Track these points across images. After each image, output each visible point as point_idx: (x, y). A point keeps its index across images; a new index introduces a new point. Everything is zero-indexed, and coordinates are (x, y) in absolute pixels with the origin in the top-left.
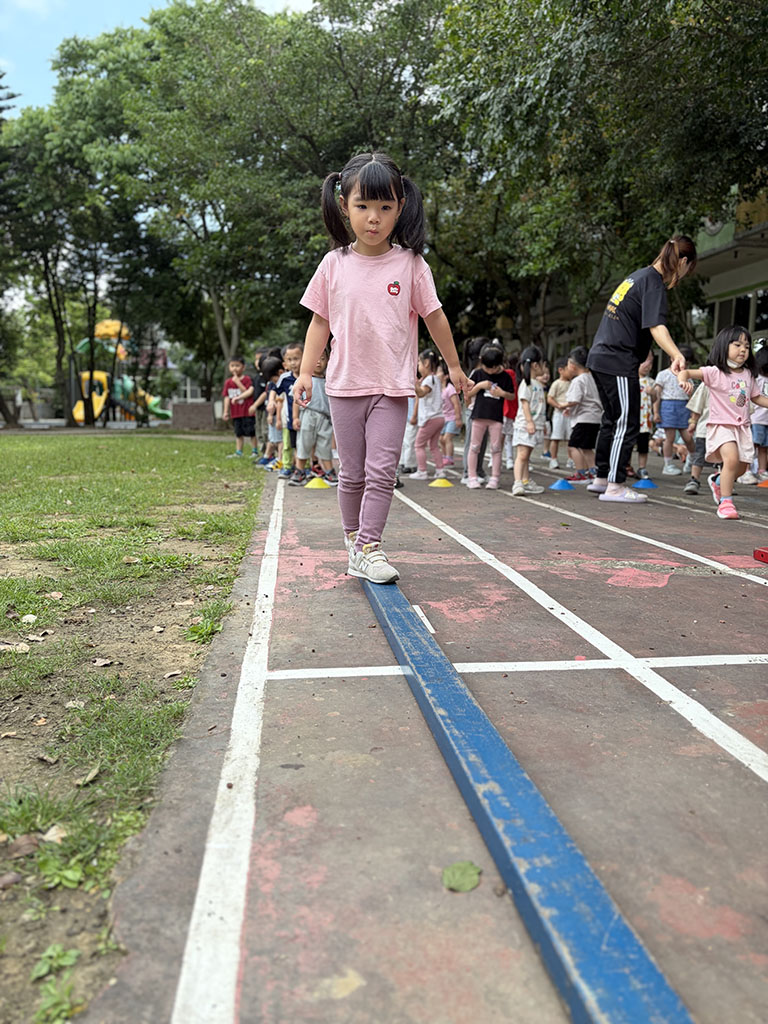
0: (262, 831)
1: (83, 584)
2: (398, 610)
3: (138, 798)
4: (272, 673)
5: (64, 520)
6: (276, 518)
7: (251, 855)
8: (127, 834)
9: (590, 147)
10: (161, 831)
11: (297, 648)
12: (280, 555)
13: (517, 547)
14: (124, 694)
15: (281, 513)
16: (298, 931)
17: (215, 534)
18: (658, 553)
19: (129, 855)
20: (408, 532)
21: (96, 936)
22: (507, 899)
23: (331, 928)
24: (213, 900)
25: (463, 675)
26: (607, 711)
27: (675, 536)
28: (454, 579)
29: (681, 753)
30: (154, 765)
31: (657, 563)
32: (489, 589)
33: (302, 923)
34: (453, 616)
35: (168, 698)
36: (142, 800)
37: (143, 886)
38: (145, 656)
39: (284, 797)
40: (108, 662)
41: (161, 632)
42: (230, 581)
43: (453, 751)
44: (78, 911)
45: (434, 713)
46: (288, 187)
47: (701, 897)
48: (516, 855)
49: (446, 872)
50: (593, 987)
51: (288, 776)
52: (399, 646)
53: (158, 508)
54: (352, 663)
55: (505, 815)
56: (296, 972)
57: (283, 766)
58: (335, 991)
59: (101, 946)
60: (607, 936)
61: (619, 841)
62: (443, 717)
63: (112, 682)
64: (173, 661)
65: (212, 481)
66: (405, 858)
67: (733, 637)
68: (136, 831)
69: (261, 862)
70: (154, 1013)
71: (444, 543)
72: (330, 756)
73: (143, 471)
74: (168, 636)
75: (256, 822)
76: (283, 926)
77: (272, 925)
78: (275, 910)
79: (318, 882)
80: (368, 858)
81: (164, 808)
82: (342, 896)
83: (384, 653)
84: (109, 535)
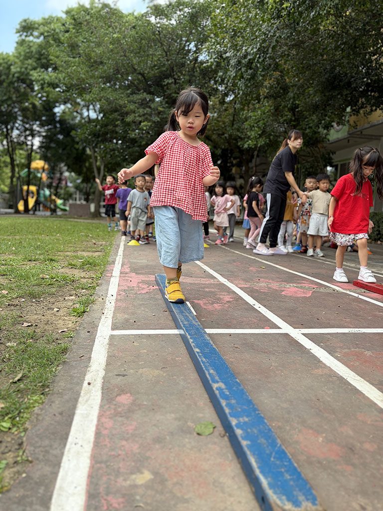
0: (105, 405)
1: (19, 287)
3: (41, 389)
4: (113, 332)
5: (11, 257)
6: (119, 259)
7: (98, 417)
8: (35, 405)
9: (280, 86)
10: (53, 404)
11: (126, 320)
12: (120, 276)
13: (239, 276)
14: (37, 340)
15: (122, 257)
16: (120, 452)
17: (88, 266)
18: (306, 281)
19: (35, 416)
21: (17, 454)
22: (226, 438)
23: (137, 451)
24: (78, 437)
25: (209, 335)
26: (280, 353)
27: (316, 274)
28: (207, 290)
29: (314, 372)
30: (51, 373)
31: (307, 286)
33: (122, 448)
34: (205, 307)
35: (60, 342)
36: (43, 390)
37: (42, 430)
38: (49, 322)
40: (30, 324)
41: (58, 311)
42: (94, 288)
43: (202, 368)
44: (8, 442)
45: (194, 351)
46: (131, 98)
47: (321, 439)
48: (231, 416)
49: (196, 426)
50: (266, 477)
51: (119, 380)
52: (178, 320)
53: (59, 253)
54: (154, 328)
55: (226, 398)
56: (118, 471)
57: (116, 375)
58: (137, 480)
59: (19, 459)
60: (274, 454)
61: (282, 412)
62: (198, 352)
63: (31, 334)
64: (63, 325)
65: (87, 241)
66: (176, 419)
67: (342, 320)
68: (40, 405)
69: (103, 420)
70: (44, 491)
72: (140, 371)
73: (52, 235)
74: (61, 313)
75: (101, 401)
76: (113, 450)
77: (107, 450)
78: (110, 443)
79: (132, 429)
80: (158, 419)
81: (55, 393)
82: (144, 436)
83: (170, 323)
84: (34, 265)
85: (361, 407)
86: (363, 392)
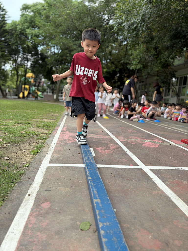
0: (34, 209)
1: (9, 138)
2: (86, 149)
4: (50, 164)
5: (9, 121)
6: (62, 124)
7: (29, 216)
9: (149, 37)
10: (6, 207)
11: (58, 158)
12: (61, 133)
14: (10, 167)
15: (64, 123)
16: (35, 240)
17: (46, 127)
18: (157, 139)
20: (95, 129)
22: (96, 233)
23: (45, 239)
24: (14, 229)
25: (99, 168)
26: (136, 180)
28: (103, 142)
29: (153, 193)
30: (10, 188)
31: (156, 141)
32: (112, 145)
33: (37, 237)
34: (101, 152)
35: (21, 169)
36: (4, 198)
38: (19, 157)
39: (43, 199)
40: (8, 158)
41: (25, 151)
42: (46, 139)
43: (90, 189)
45: (88, 178)
46: (75, 43)
47: (151, 236)
48: (100, 221)
49: (81, 224)
51: (46, 193)
52: (84, 159)
53: (34, 120)
54: (71, 163)
55: (100, 209)
57: (45, 190)
60: (119, 248)
61: (131, 218)
62: (90, 179)
63: (7, 164)
64: (25, 159)
65: (49, 114)
66: (71, 219)
67: (172, 162)
69: (31, 218)
71: (103, 133)
72: (58, 188)
73: (33, 110)
74: (26, 153)
75: (33, 206)
76: (31, 238)
77: (28, 237)
78: (31, 233)
79: (45, 225)
80: (61, 219)
81: (9, 200)
82: (50, 230)
83: (80, 161)
84: (19, 126)
85: (176, 216)
86: (179, 207)
